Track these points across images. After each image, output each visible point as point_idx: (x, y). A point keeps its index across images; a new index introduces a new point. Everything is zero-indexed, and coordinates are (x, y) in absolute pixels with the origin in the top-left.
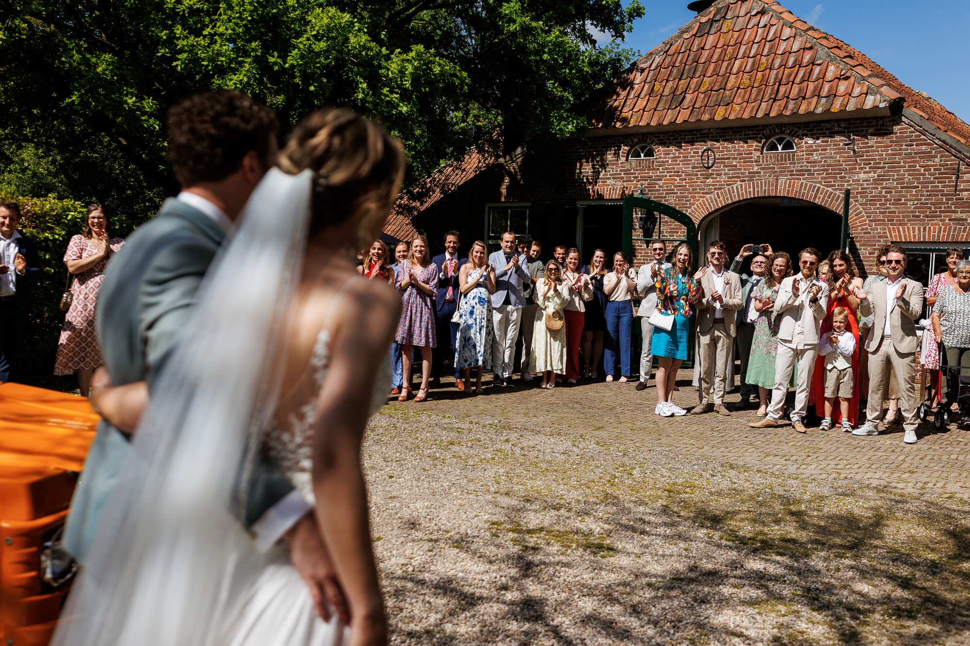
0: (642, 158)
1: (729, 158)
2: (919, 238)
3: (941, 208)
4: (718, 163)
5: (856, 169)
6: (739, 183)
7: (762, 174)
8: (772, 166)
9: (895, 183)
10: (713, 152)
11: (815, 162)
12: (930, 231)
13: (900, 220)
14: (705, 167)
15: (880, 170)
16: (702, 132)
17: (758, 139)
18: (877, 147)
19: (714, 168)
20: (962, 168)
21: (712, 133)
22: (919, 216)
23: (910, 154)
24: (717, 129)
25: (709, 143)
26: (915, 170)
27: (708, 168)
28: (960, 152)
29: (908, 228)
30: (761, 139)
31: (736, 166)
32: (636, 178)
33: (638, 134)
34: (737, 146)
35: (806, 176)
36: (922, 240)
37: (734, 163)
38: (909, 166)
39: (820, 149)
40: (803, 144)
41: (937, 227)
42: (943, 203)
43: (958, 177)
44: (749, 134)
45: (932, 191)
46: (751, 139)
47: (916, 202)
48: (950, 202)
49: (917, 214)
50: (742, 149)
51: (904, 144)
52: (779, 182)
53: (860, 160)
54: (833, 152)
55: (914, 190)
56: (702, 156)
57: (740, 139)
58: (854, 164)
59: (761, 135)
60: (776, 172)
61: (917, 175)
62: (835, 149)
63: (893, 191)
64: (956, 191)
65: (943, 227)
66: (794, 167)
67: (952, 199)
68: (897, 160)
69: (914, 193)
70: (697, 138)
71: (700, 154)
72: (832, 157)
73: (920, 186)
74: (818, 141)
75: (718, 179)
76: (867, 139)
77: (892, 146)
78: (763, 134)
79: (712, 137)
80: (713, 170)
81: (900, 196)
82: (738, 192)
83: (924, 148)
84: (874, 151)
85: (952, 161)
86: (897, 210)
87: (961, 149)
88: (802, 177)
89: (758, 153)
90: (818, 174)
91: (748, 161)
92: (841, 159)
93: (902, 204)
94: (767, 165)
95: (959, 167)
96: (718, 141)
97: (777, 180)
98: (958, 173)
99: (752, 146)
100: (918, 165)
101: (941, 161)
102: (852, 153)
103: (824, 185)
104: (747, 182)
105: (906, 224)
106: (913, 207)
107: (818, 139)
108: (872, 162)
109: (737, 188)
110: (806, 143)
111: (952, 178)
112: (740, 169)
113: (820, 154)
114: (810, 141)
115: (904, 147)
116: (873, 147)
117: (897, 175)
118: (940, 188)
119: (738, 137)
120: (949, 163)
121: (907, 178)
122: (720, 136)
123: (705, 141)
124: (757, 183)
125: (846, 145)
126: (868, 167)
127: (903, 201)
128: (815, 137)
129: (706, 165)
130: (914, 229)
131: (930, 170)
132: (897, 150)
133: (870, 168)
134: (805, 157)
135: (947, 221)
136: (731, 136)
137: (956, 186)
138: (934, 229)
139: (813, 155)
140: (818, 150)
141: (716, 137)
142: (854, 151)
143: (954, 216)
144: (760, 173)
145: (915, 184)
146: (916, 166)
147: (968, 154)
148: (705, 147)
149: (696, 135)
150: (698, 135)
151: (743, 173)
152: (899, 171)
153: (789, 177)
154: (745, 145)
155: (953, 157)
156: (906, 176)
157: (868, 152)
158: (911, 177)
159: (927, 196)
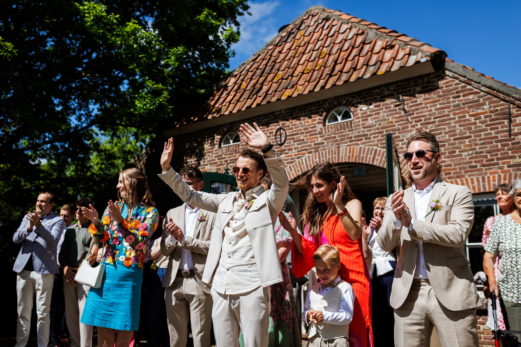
0: (232, 144)
1: (297, 134)
2: (479, 189)
3: (497, 155)
4: (289, 139)
5: (408, 127)
6: (307, 155)
7: (326, 144)
8: (333, 135)
9: (447, 136)
10: (284, 130)
11: (370, 127)
12: (489, 181)
13: (457, 173)
14: (278, 144)
15: (431, 125)
16: (275, 114)
17: (320, 113)
18: (426, 103)
19: (286, 144)
20: (514, 111)
21: (283, 114)
22: (476, 167)
23: (459, 105)
24: (286, 109)
25: (281, 123)
26: (465, 121)
27: (281, 145)
28: (508, 95)
29: (467, 180)
30: (322, 112)
31: (303, 140)
32: (226, 161)
33: (227, 124)
34: (303, 122)
35: (364, 140)
36: (482, 190)
37: (302, 138)
38: (459, 118)
39: (373, 113)
40: (359, 111)
41: (496, 175)
42: (498, 150)
43: (510, 121)
44: (312, 110)
45: (485, 139)
46: (314, 114)
47: (470, 152)
48: (506, 148)
49: (474, 164)
50: (307, 124)
51: (451, 96)
52: (341, 149)
53: (412, 118)
54: (385, 115)
55: (467, 140)
56: (276, 135)
57: (305, 116)
58: (406, 123)
59: (322, 109)
60: (337, 141)
61: (468, 126)
62: (387, 112)
63: (446, 144)
64: (510, 135)
65: (502, 175)
66: (352, 134)
67: (508, 145)
68: (446, 113)
69: (467, 143)
70: (272, 120)
71: (274, 133)
72: (385, 120)
73: (472, 135)
74: (371, 107)
75: (289, 154)
76: (415, 97)
77: (439, 100)
78: (324, 108)
79: (283, 117)
80: (285, 147)
81: (454, 148)
82: (306, 163)
83: (471, 97)
84: (423, 108)
85: (501, 106)
86: (452, 163)
87: (509, 92)
88: (359, 142)
89: (321, 126)
90: (374, 137)
91: (313, 134)
92: (394, 120)
93: (457, 156)
94: (329, 135)
95: (510, 111)
96: (287, 120)
97: (339, 147)
98: (510, 117)
99: (315, 120)
100: (467, 115)
101: (490, 107)
102: (403, 113)
103: (380, 147)
104: (313, 154)
105: (463, 176)
106: (468, 157)
107: (371, 104)
108: (423, 119)
109: (306, 160)
110: (361, 110)
111: (504, 123)
112: (307, 142)
113: (374, 119)
114: (364, 108)
115: (451, 99)
116: (421, 104)
117: (449, 128)
118: (494, 135)
119: (303, 114)
120: (499, 108)
121: (458, 129)
122: (289, 116)
123: (277, 122)
124: (322, 153)
125: (397, 106)
126: (419, 124)
127: (457, 153)
128: (368, 103)
129: (279, 143)
130: (472, 180)
131: (480, 118)
132: (445, 104)
133: (421, 124)
134: (361, 123)
135: (506, 168)
136: (298, 114)
137: (510, 130)
138: (494, 178)
139: (367, 120)
140: (372, 115)
141: (286, 116)
142: (404, 110)
143: (512, 162)
144: (323, 143)
145: (468, 134)
146: (465, 117)
147: (517, 96)
148: (278, 127)
149: (270, 117)
150: (272, 118)
151: (309, 146)
152: (450, 123)
153: (349, 143)
154: (310, 120)
155: (502, 102)
156: (458, 127)
157: (418, 109)
158: (462, 128)
159: (482, 144)
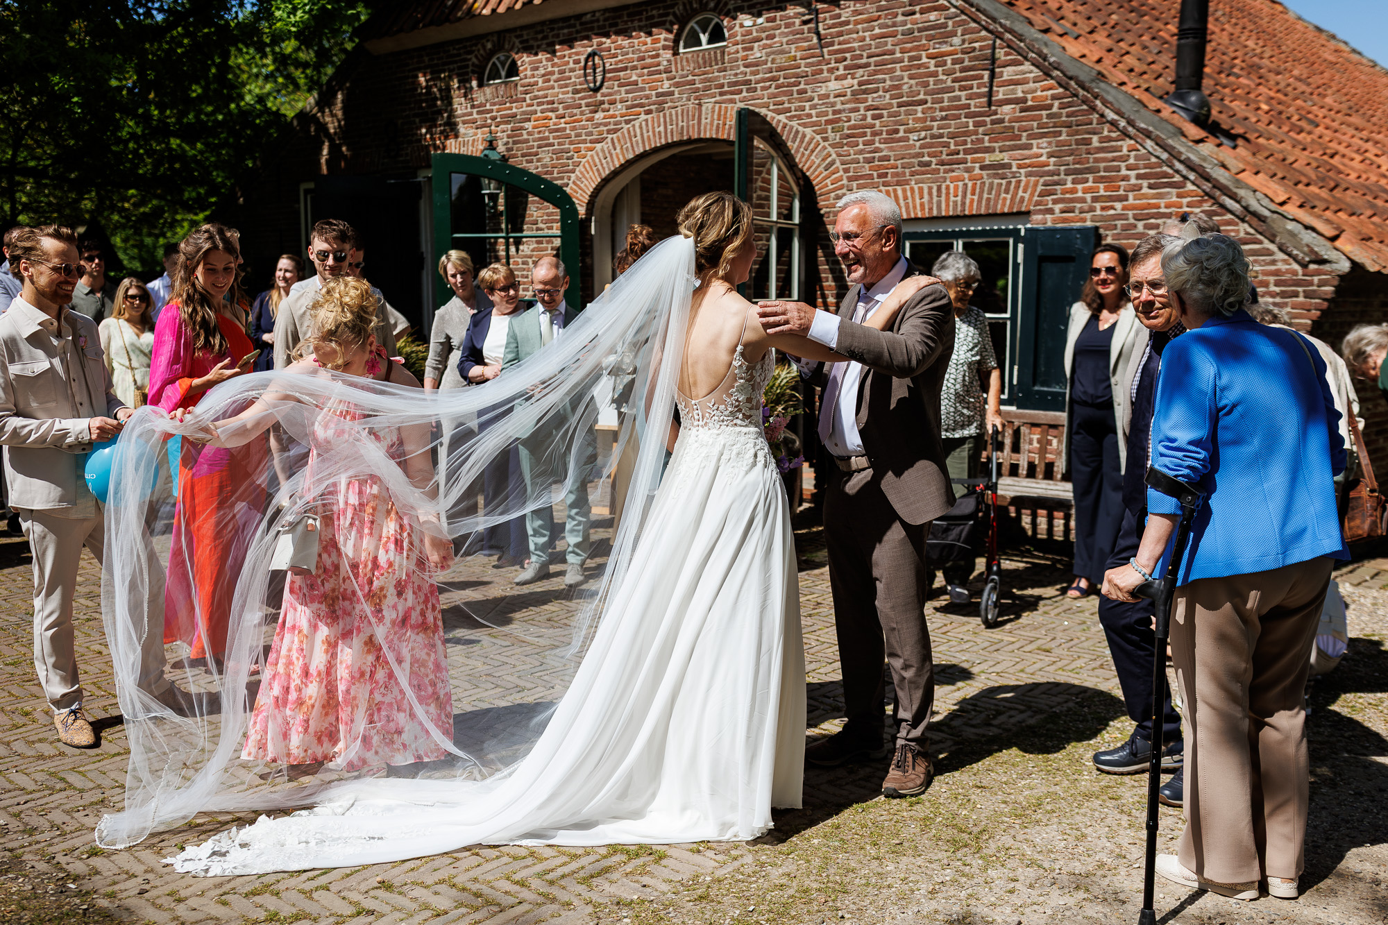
0: (504, 79)
1: (625, 69)
2: (931, 209)
3: (965, 143)
4: (610, 79)
5: (821, 71)
6: (643, 117)
7: (677, 95)
8: (690, 78)
9: (888, 95)
10: (602, 58)
11: (756, 65)
12: (948, 194)
13: (897, 175)
14: (591, 90)
15: (861, 71)
16: (584, 19)
17: (668, 26)
18: (857, 23)
19: (604, 90)
20: (1001, 54)
21: (598, 21)
22: (928, 164)
23: (911, 32)
24: (606, 10)
25: (595, 41)
26: (919, 67)
27: (596, 90)
28: (994, 20)
29: (912, 190)
30: (672, 24)
31: (636, 83)
32: (493, 118)
33: (492, 34)
34: (636, 41)
35: (744, 94)
36: (935, 213)
37: (634, 78)
38: (911, 59)
39: (764, 35)
40: (737, 28)
41: (960, 184)
42: (967, 134)
43: (993, 76)
44: (653, 17)
45: (949, 108)
46: (657, 25)
47: (923, 134)
48: (981, 130)
49: (926, 158)
50: (643, 48)
51: (900, 11)
52: (704, 108)
53: (830, 53)
54: (785, 40)
55: (919, 108)
56: (585, 68)
57: (640, 29)
58: (819, 63)
59: (671, 18)
60: (697, 90)
61: (922, 77)
62: (786, 35)
63: (885, 112)
64: (990, 104)
65: (970, 184)
66: (724, 77)
67: (983, 124)
68: (889, 47)
69: (920, 115)
70: (578, 32)
71: (582, 64)
72: (783, 52)
73: (929, 98)
74: (760, 20)
75: (611, 112)
76: (839, 6)
77: (879, 18)
78: (674, 14)
79: (599, 28)
80: (603, 95)
81: (896, 123)
82: (642, 134)
83: (933, 16)
84: (850, 32)
85: (982, 41)
86: (891, 154)
87: (996, 14)
88: (736, 97)
89: (668, 54)
90: (763, 89)
91: (654, 71)
92: (799, 54)
93: (900, 140)
94: (683, 76)
95: (993, 53)
96: (607, 35)
97: (700, 105)
98: (992, 64)
99: (657, 41)
100: (924, 54)
101: (964, 41)
102: (815, 40)
103: (773, 111)
104: (654, 115)
105: (907, 182)
106: (918, 144)
107: (759, 15)
108: (848, 55)
109: (641, 127)
110: (742, 26)
111: (982, 77)
112: (643, 89)
113: (765, 47)
114: (746, 20)
115: (900, 18)
116: (847, 23)
117: (891, 79)
118: (964, 101)
119: (636, 24)
120: (976, 45)
121: (908, 84)
122: (611, 26)
123: (588, 38)
124: (671, 115)
125: (805, 23)
126: (841, 66)
127: (901, 134)
128: (755, 11)
129: (592, 85)
130: (921, 189)
131: (945, 63)
132: (888, 27)
133: (846, 68)
134: (741, 54)
135: (977, 171)
136: (626, 22)
137: (990, 94)
138: (956, 188)
139: (751, 49)
140: (760, 40)
141: (604, 27)
142: (818, 34)
143: (989, 158)
144: (672, 93)
145: (921, 97)
146: (920, 58)
147: (1008, 23)
148: (589, 50)
149: (574, 26)
150: (578, 27)
151: (648, 97)
152: (893, 70)
153: (718, 98)
154: (649, 40)
155: (984, 33)
156: (906, 80)
157: (840, 34)
158: (913, 82)
159: (943, 119)
